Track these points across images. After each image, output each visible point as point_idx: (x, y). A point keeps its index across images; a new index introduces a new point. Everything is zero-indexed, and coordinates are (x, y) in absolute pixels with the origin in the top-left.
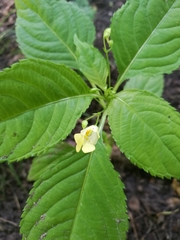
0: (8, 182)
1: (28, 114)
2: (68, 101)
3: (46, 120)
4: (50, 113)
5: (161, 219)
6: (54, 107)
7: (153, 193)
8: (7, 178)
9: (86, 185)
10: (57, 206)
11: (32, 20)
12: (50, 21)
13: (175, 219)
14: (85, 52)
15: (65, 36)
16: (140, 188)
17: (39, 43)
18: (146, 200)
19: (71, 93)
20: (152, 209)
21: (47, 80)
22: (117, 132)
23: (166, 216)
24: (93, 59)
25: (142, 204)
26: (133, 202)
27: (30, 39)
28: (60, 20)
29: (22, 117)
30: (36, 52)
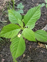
0: (5, 42)
1: (11, 31)
2: (17, 29)
3: (14, 32)
4: (14, 31)
5: (35, 50)
6: (15, 30)
7: (34, 45)
8: (5, 41)
9: (20, 42)
10: (15, 45)
11: (11, 15)
12: (14, 15)
13: (38, 50)
14: (20, 22)
15: (17, 18)
16: (32, 44)
17: (13, 19)
18: (33, 46)
19: (18, 28)
20: (34, 48)
21: (14, 27)
22: (24, 34)
23: (37, 49)
24: (21, 23)
25: (32, 47)
26: (30, 46)
27: (11, 18)
28: (16, 15)
29: (10, 32)
30: (12, 21)
